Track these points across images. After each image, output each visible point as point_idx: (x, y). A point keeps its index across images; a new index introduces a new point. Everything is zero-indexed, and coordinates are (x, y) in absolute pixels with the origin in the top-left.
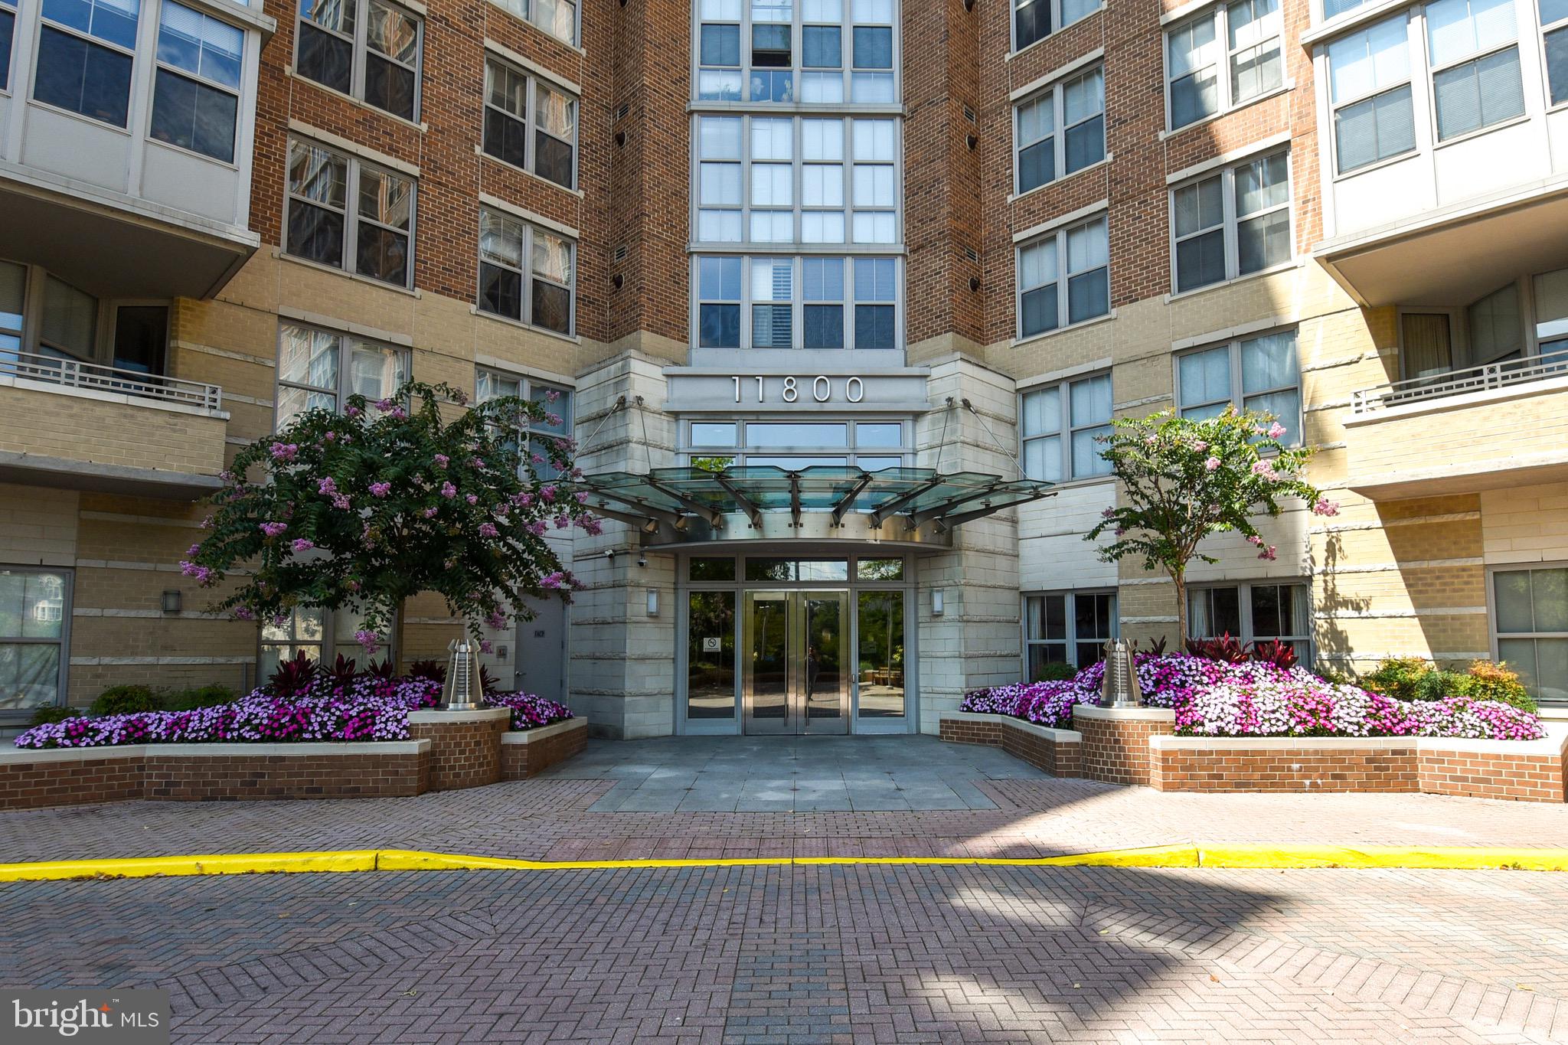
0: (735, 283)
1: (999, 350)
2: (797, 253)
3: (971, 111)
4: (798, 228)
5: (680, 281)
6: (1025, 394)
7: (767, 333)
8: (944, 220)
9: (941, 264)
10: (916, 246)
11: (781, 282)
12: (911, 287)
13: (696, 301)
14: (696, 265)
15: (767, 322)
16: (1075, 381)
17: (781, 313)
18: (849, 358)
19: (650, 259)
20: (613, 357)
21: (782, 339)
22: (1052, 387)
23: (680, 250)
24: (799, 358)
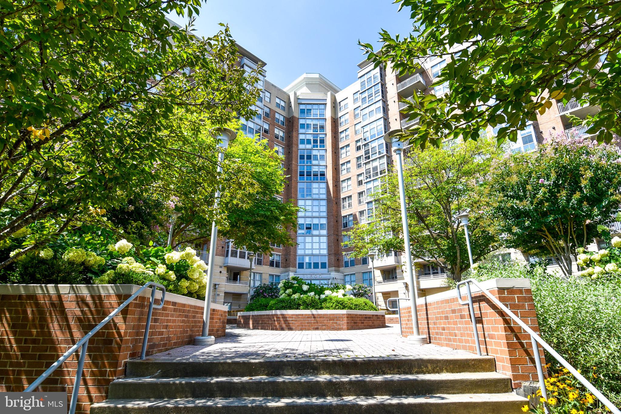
0: (303, 259)
1: (342, 269)
2: (313, 255)
3: (337, 235)
4: (312, 251)
5: (295, 260)
6: (345, 275)
7: (308, 267)
8: (333, 252)
9: (333, 257)
10: (329, 254)
11: (310, 259)
12: (329, 260)
13: (298, 262)
14: (298, 257)
15: (308, 265)
16: (351, 274)
17: (310, 264)
18: (320, 270)
19: (292, 257)
20: (287, 272)
21: (310, 267)
22: (348, 275)
23: (295, 255)
24: (313, 270)
